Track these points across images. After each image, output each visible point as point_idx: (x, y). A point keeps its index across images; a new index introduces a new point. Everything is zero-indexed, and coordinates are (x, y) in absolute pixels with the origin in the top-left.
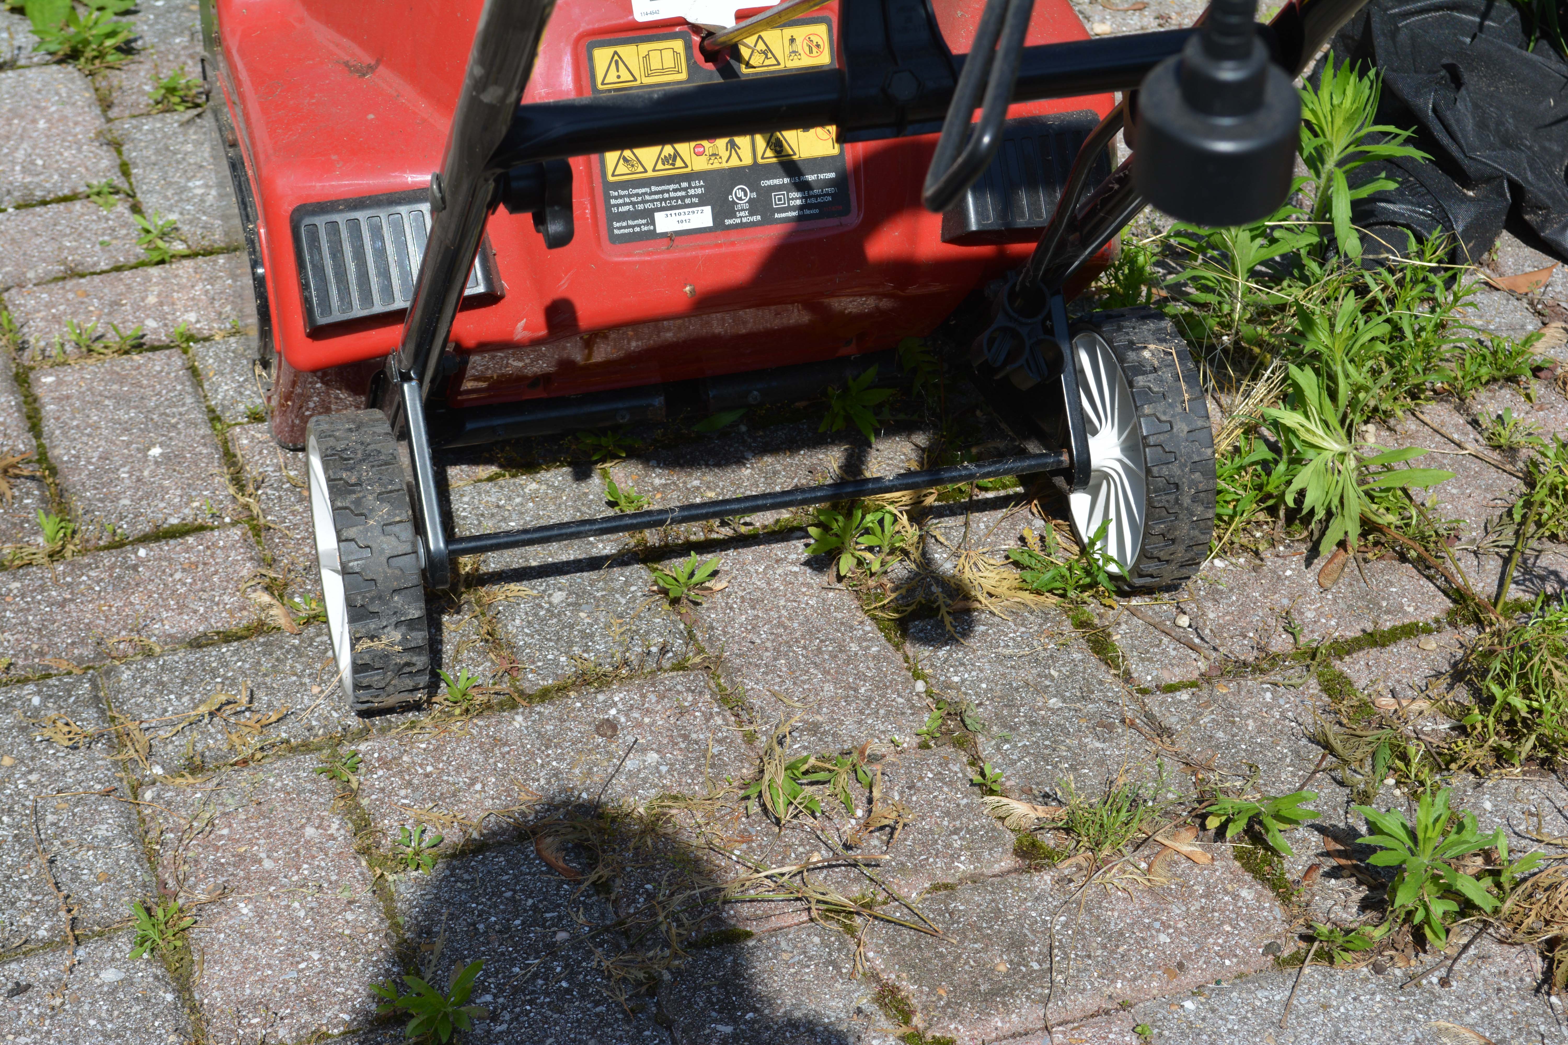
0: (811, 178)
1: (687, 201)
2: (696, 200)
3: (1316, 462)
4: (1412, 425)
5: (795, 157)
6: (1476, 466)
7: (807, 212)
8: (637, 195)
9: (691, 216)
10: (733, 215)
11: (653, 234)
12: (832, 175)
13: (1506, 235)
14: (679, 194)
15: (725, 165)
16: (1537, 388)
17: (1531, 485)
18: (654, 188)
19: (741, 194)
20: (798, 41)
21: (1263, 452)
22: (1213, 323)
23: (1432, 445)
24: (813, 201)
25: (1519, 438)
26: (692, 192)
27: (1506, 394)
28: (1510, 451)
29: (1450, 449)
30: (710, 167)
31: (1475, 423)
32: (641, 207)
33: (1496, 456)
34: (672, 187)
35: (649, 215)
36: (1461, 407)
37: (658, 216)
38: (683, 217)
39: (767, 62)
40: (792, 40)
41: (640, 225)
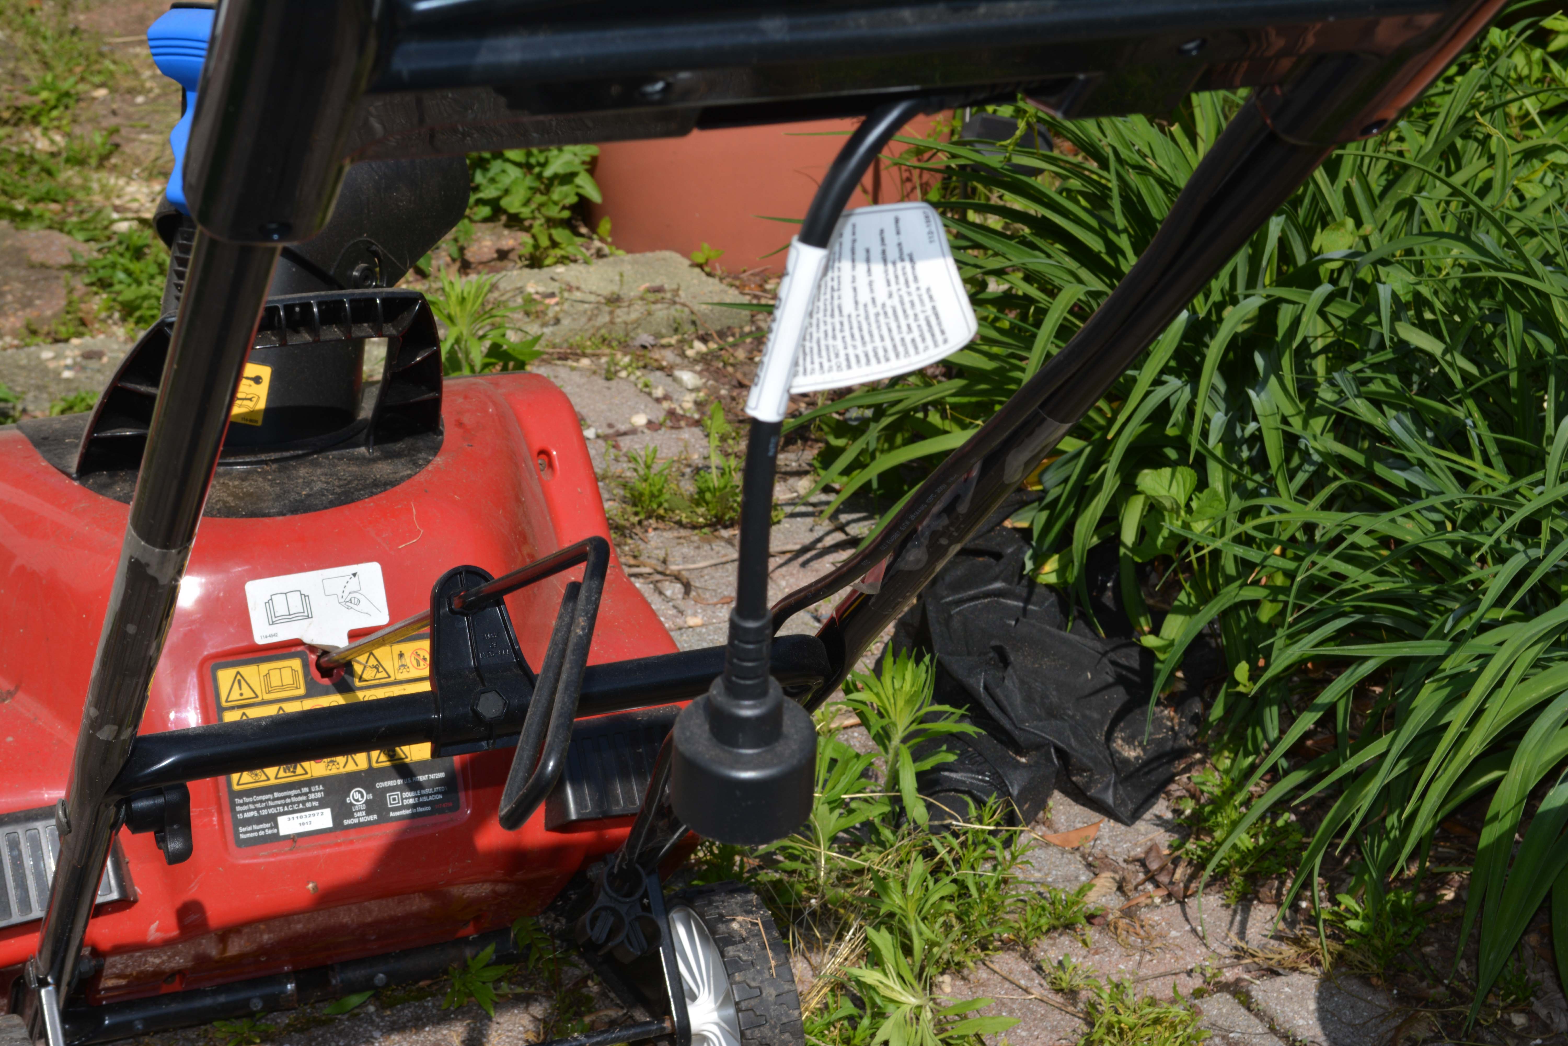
0: (422, 778)
1: (308, 805)
2: (316, 804)
3: (895, 1016)
4: (983, 974)
5: (407, 761)
6: (1041, 1010)
7: (420, 809)
8: (261, 801)
9: (312, 819)
10: (351, 815)
11: (276, 837)
12: (442, 775)
13: (1057, 795)
14: (300, 799)
15: (342, 771)
16: (1092, 934)
17: (1091, 1024)
18: (276, 795)
19: (358, 796)
20: (407, 655)
21: (848, 1008)
22: (801, 888)
23: (1002, 992)
24: (425, 799)
25: (1078, 982)
26: (312, 796)
27: (1065, 940)
28: (1072, 994)
29: (1017, 995)
30: (328, 773)
31: (1039, 969)
32: (264, 812)
33: (1059, 999)
34: (293, 792)
35: (272, 819)
36: (1026, 955)
37: (281, 820)
38: (304, 820)
39: (379, 676)
40: (401, 655)
41: (265, 830)
